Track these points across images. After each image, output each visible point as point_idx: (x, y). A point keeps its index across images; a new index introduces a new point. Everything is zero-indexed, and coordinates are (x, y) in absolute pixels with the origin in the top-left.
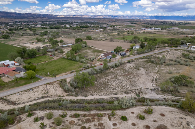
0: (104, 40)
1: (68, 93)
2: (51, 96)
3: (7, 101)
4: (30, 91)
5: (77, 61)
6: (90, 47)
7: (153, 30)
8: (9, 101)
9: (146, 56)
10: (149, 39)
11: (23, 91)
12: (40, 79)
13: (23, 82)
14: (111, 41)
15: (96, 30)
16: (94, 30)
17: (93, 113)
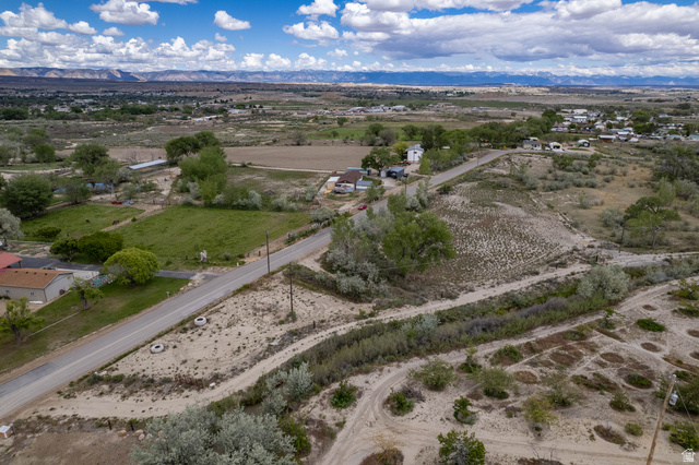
0: (268, 144)
1: (370, 302)
2: (323, 321)
3: (138, 384)
4: (197, 326)
5: (255, 208)
6: (244, 166)
7: (389, 112)
8: (152, 381)
9: (467, 173)
10: (422, 129)
11: (167, 333)
12: (188, 281)
13: (117, 303)
14: (298, 145)
15: (198, 120)
16: (185, 118)
17: (546, 335)
